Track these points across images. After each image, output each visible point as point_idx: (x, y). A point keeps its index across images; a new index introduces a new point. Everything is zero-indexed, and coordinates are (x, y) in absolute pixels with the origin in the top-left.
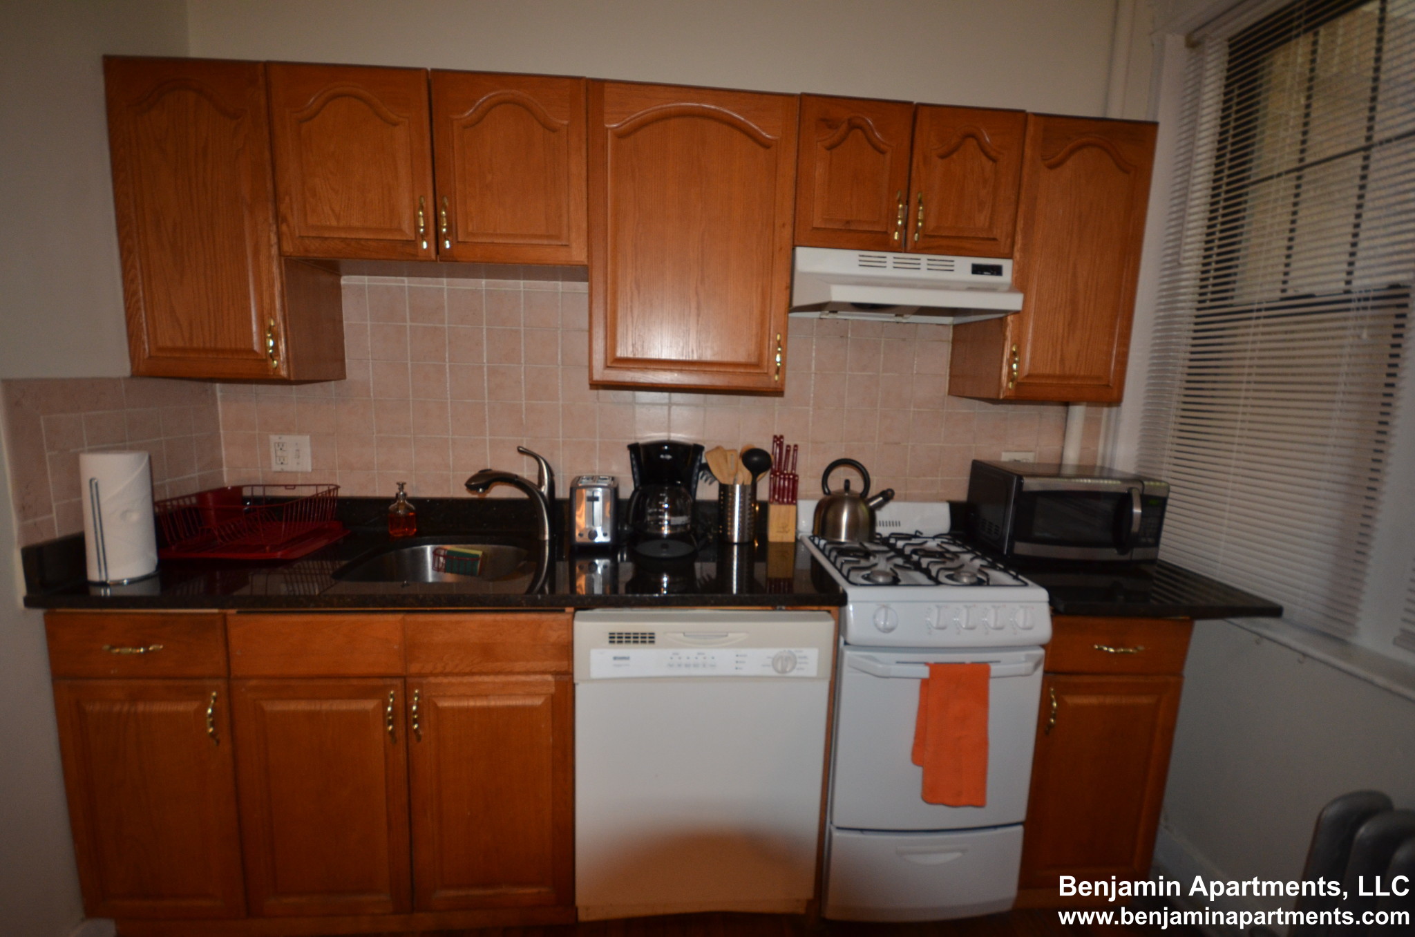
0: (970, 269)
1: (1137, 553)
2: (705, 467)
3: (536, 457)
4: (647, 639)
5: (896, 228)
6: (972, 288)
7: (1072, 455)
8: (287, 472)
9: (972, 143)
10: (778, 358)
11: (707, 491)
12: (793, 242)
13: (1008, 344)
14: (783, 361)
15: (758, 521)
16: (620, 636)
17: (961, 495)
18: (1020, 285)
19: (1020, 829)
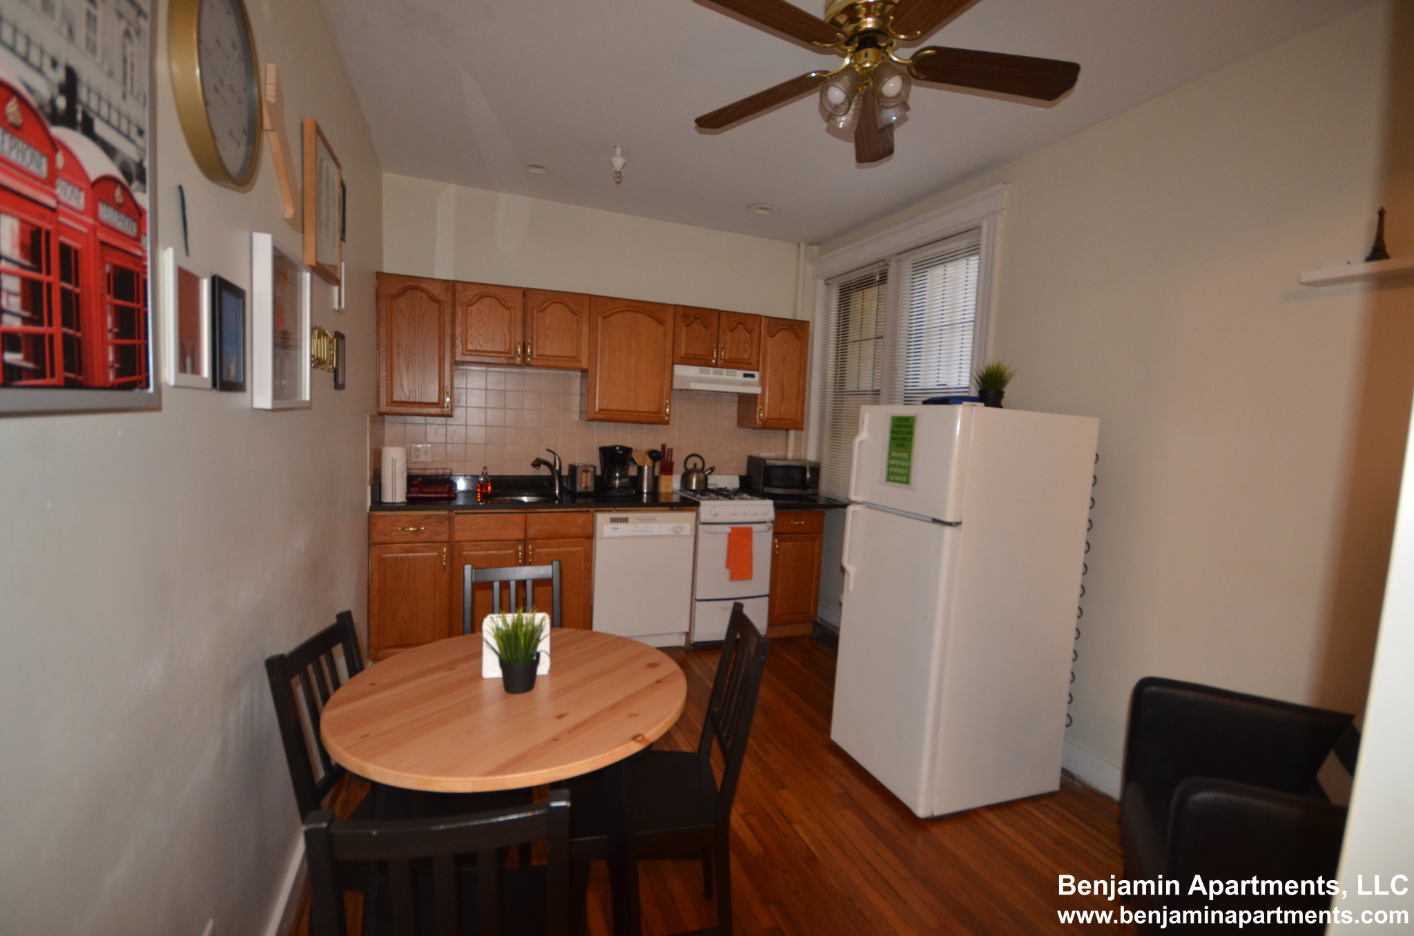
0: (742, 375)
1: (810, 491)
2: (633, 460)
3: (554, 453)
4: (625, 520)
5: (713, 358)
6: (744, 384)
7: (790, 455)
8: (420, 462)
9: (741, 326)
10: (668, 410)
11: (633, 471)
12: (673, 360)
13: (758, 405)
14: (669, 411)
15: (655, 481)
16: (615, 519)
17: (744, 473)
18: (762, 383)
19: (766, 599)
